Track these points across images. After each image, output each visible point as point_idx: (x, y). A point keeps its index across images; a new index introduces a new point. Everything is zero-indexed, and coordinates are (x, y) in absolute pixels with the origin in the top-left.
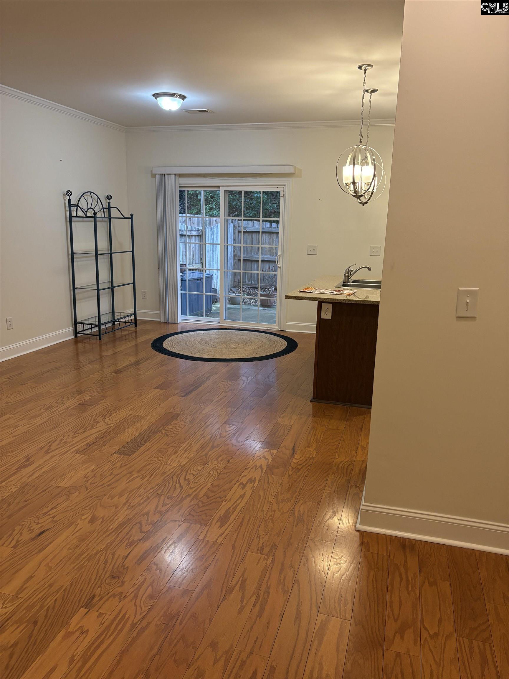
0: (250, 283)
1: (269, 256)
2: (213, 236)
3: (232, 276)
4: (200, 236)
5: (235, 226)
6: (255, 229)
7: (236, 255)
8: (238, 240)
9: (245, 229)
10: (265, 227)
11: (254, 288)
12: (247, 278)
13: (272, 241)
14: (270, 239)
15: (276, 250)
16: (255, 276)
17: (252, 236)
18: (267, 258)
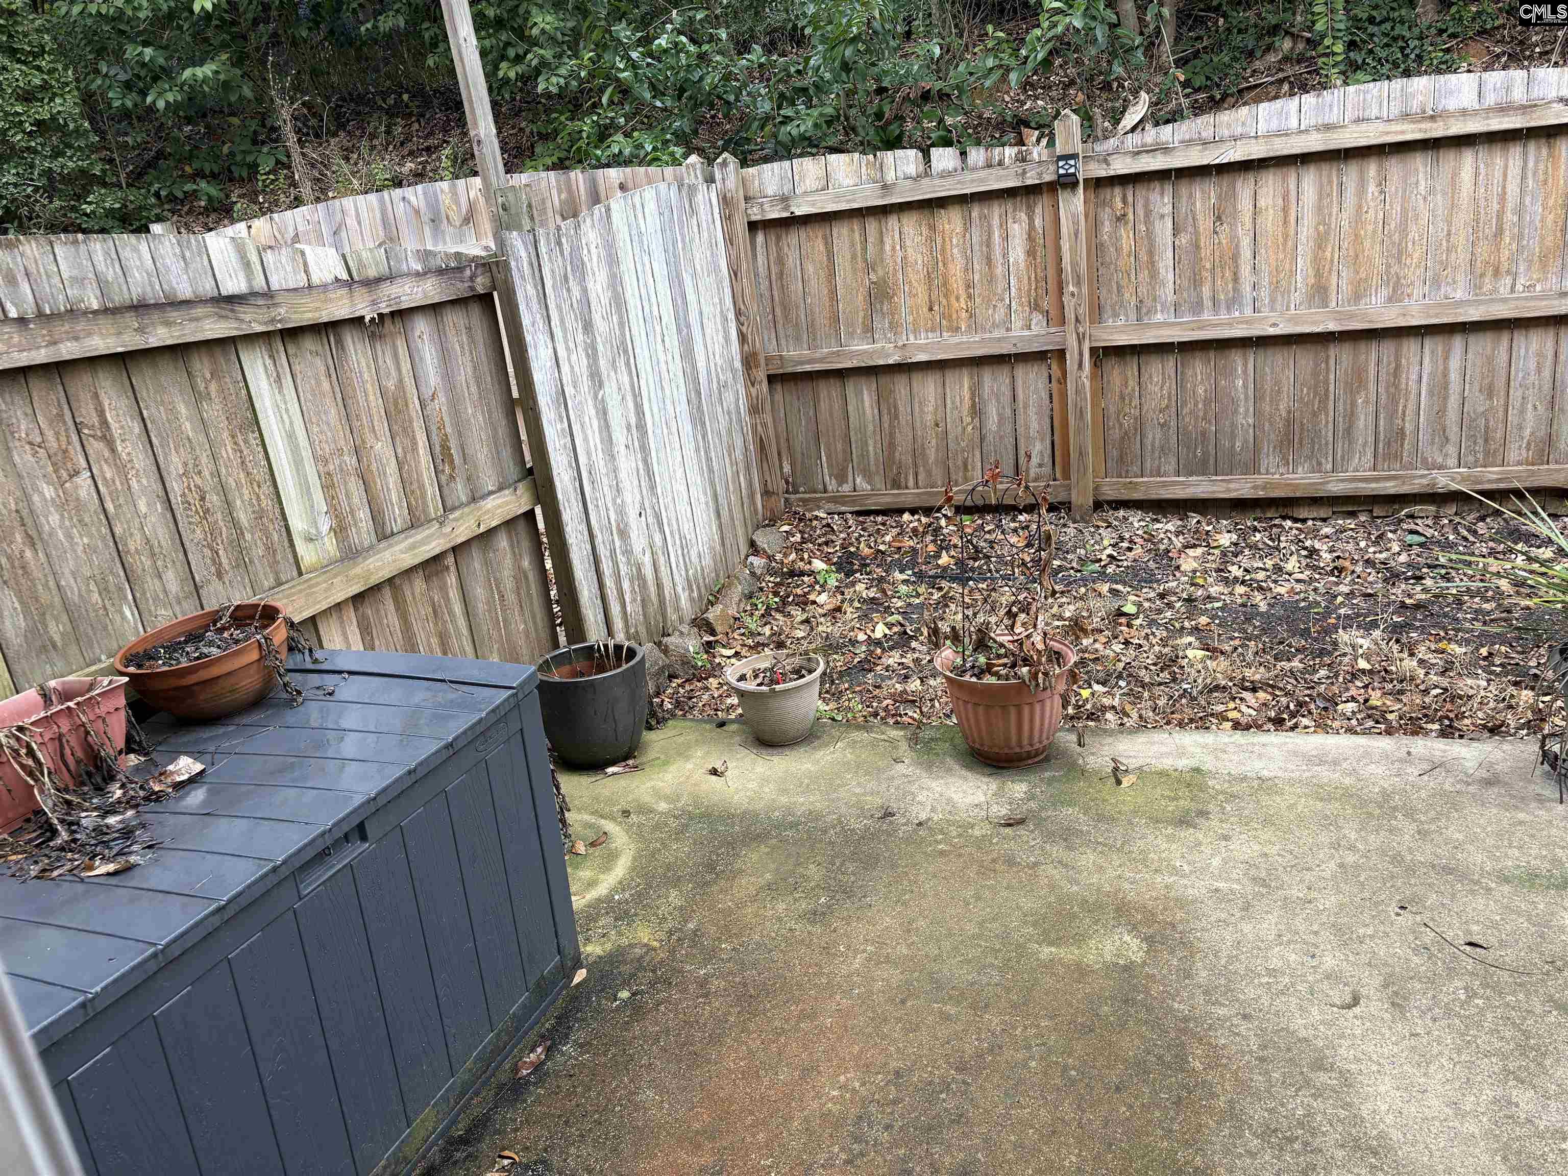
0: (846, 488)
1: (933, 337)
2: (582, 280)
3: (748, 468)
4: (485, 300)
5: (725, 201)
6: (838, 198)
7: (754, 355)
8: (756, 275)
9: (786, 208)
10: (890, 177)
11: (868, 513)
12: (830, 466)
13: (943, 250)
14: (931, 239)
15: (970, 297)
16: (871, 449)
17: (825, 238)
18: (921, 348)
